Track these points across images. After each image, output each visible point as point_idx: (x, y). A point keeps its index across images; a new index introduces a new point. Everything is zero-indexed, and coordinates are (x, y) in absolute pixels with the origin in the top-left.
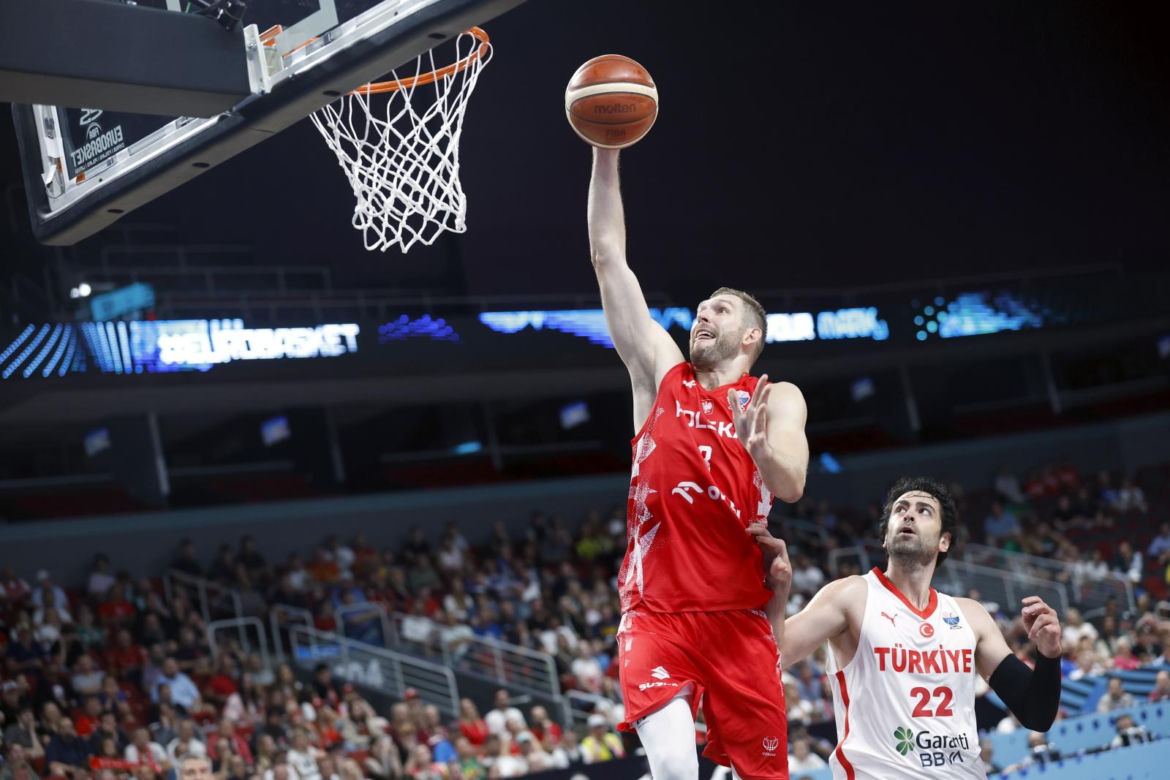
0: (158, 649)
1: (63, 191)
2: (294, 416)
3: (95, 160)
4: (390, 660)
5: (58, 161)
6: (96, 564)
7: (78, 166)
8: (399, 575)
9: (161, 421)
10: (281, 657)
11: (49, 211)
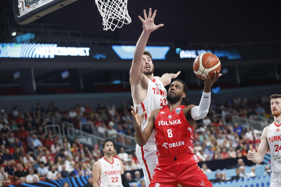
0: (32, 132)
1: (24, 10)
2: (71, 71)
3: (33, 2)
4: (94, 138)
5: (23, 2)
6: (14, 109)
7: (28, 4)
8: (97, 115)
9: (35, 71)
10: (64, 136)
11: (19, 15)
